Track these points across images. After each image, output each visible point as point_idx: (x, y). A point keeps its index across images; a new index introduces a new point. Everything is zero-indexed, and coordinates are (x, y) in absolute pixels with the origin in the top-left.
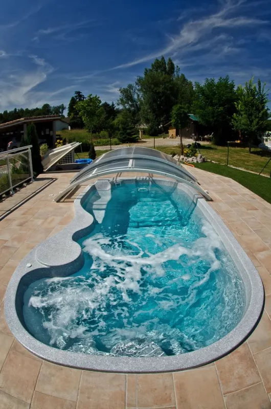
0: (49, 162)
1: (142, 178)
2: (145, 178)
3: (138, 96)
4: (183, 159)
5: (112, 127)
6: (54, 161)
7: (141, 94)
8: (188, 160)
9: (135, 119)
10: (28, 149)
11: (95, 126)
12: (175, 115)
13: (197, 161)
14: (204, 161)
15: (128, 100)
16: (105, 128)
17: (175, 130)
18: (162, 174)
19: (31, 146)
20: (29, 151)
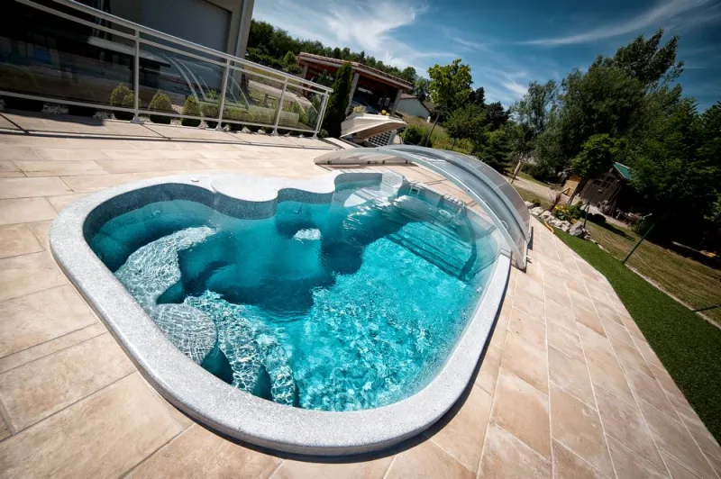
0: (351, 127)
1: (452, 198)
2: (456, 200)
3: (555, 107)
4: (547, 217)
5: (484, 140)
6: (359, 128)
7: (560, 106)
8: (554, 221)
9: (528, 144)
10: (324, 91)
11: (459, 128)
12: (586, 152)
13: (568, 231)
14: (582, 236)
15: (534, 108)
16: (473, 138)
17: (577, 183)
18: (488, 212)
19: (331, 90)
20: (327, 96)
